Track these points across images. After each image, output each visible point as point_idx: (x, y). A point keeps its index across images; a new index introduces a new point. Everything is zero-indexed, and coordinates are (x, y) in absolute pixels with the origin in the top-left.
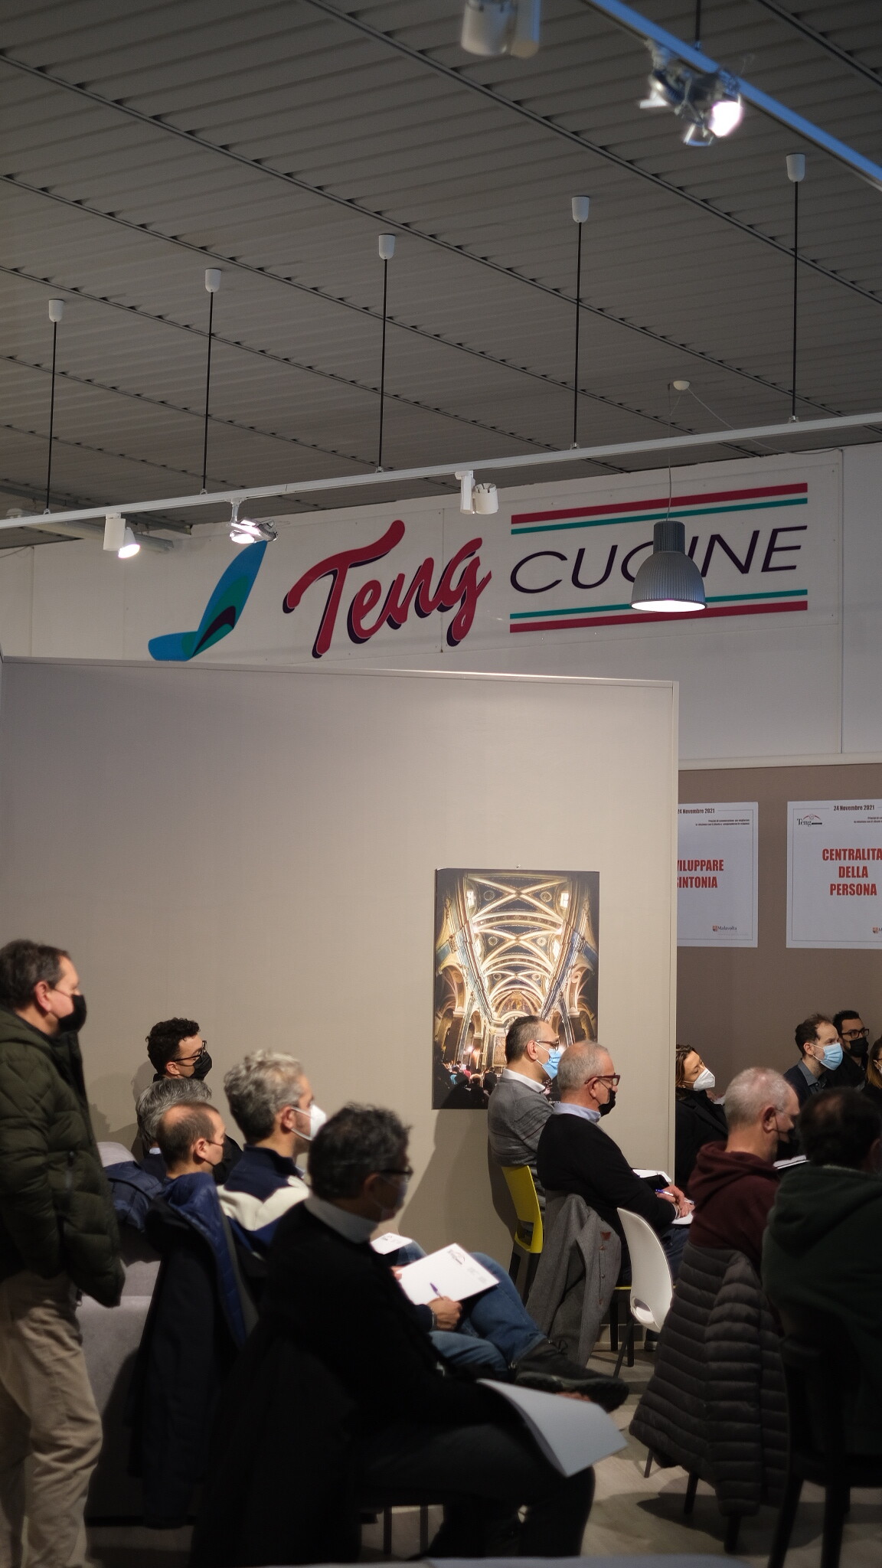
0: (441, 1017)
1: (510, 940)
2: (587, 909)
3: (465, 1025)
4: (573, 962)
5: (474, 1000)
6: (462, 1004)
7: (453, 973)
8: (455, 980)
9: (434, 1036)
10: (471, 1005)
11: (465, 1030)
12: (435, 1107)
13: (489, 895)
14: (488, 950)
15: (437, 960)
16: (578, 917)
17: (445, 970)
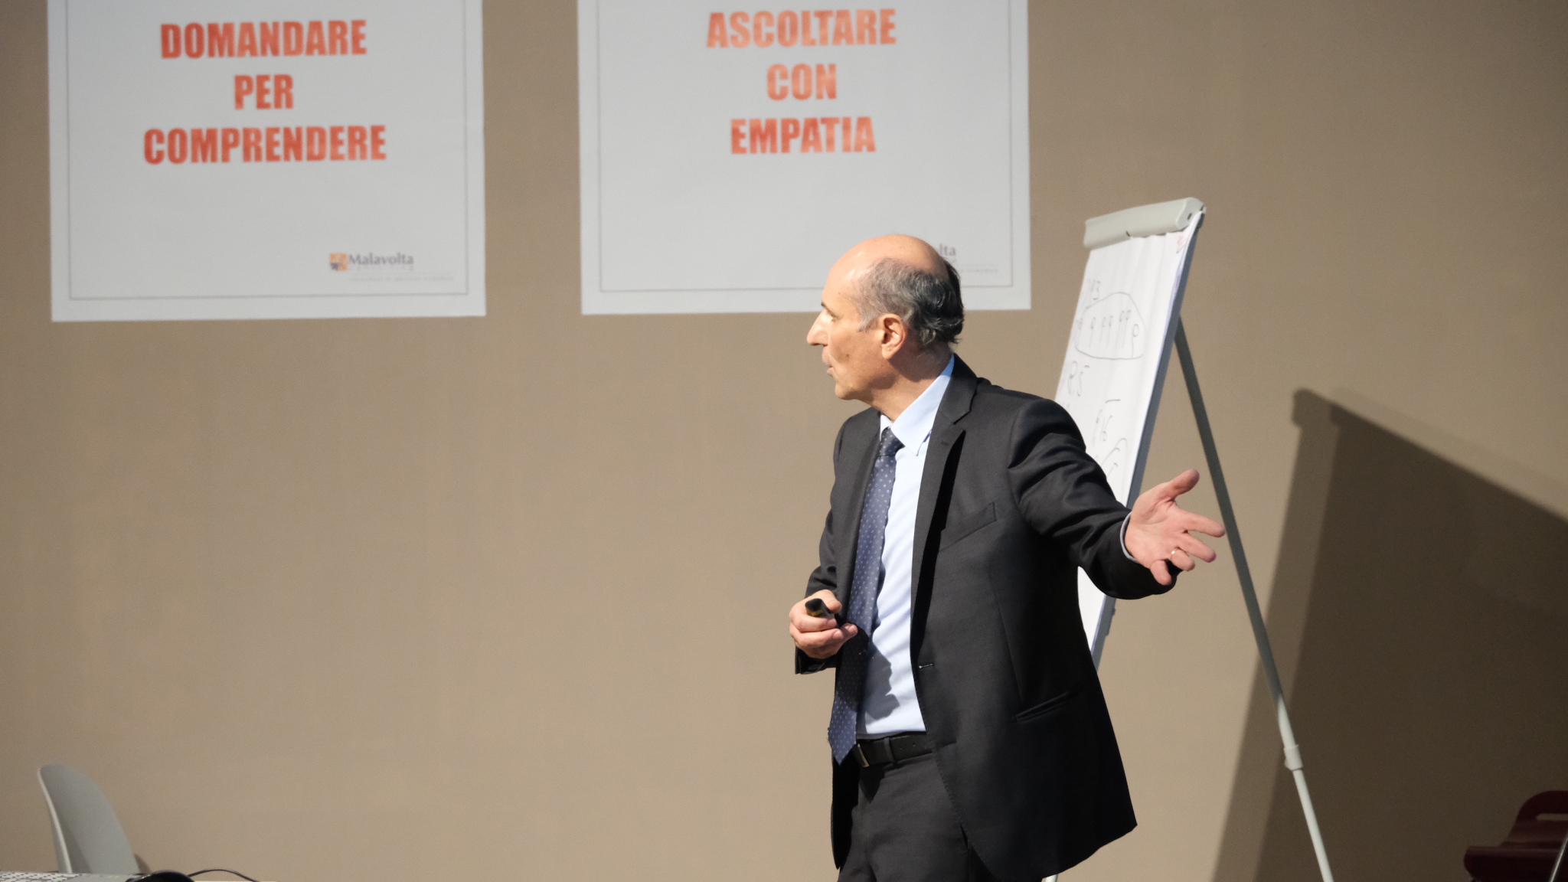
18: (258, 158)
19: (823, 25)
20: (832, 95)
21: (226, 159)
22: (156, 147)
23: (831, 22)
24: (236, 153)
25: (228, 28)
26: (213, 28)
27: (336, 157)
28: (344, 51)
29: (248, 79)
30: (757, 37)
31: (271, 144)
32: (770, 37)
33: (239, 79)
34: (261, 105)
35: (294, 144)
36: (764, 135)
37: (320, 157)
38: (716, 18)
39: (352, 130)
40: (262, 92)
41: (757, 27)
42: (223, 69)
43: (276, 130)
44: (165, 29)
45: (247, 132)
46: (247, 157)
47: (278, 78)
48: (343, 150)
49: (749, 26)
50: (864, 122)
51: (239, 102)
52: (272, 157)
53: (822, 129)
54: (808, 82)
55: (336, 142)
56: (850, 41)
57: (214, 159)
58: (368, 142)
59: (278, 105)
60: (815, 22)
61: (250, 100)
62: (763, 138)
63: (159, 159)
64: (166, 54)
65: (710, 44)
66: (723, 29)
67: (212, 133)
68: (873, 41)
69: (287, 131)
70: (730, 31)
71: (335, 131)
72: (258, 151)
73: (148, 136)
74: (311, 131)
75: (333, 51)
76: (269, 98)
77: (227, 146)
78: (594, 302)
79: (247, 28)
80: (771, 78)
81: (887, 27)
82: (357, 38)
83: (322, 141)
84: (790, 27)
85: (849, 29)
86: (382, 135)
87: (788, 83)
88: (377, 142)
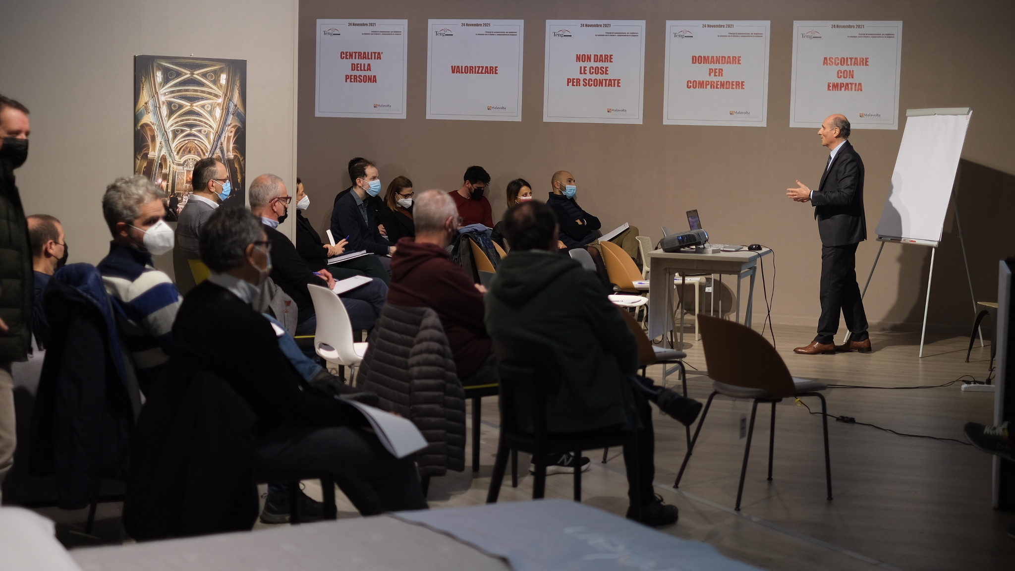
0: (140, 158)
1: (187, 106)
2: (238, 85)
3: (156, 163)
4: (229, 122)
5: (161, 147)
6: (154, 150)
7: (147, 128)
8: (149, 133)
10: (160, 150)
11: (156, 167)
13: (171, 75)
14: (171, 113)
15: (137, 119)
16: (232, 91)
17: (142, 126)
18: (714, 88)
19: (851, 61)
20: (853, 77)
21: (706, 88)
22: (690, 85)
23: (853, 60)
24: (709, 87)
25: (708, 57)
26: (704, 57)
27: (732, 88)
28: (736, 63)
29: (712, 69)
30: (835, 63)
31: (717, 85)
32: (838, 63)
33: (710, 69)
34: (715, 75)
35: (722, 85)
36: (836, 87)
37: (729, 88)
38: (826, 58)
39: (737, 82)
40: (716, 72)
41: (835, 61)
42: (706, 67)
43: (719, 82)
44: (693, 57)
45: (711, 82)
46: (711, 88)
47: (719, 69)
48: (734, 87)
49: (833, 61)
50: (860, 84)
51: (710, 74)
52: (717, 88)
53: (850, 85)
54: (847, 74)
55: (733, 85)
56: (857, 65)
57: (703, 88)
58: (740, 85)
59: (719, 76)
60: (849, 60)
61: (713, 74)
62: (835, 87)
63: (690, 87)
64: (693, 63)
65: (824, 65)
66: (827, 61)
67: (703, 82)
68: (863, 65)
69: (721, 82)
70: (829, 62)
71: (733, 82)
72: (714, 86)
73: (688, 82)
74: (727, 82)
75: (733, 63)
76: (717, 74)
77: (706, 85)
78: (792, 125)
79: (713, 57)
80: (838, 73)
81: (867, 62)
82: (739, 61)
83: (729, 85)
84: (843, 61)
85: (857, 62)
86: (744, 84)
87: (842, 74)
88: (743, 85)
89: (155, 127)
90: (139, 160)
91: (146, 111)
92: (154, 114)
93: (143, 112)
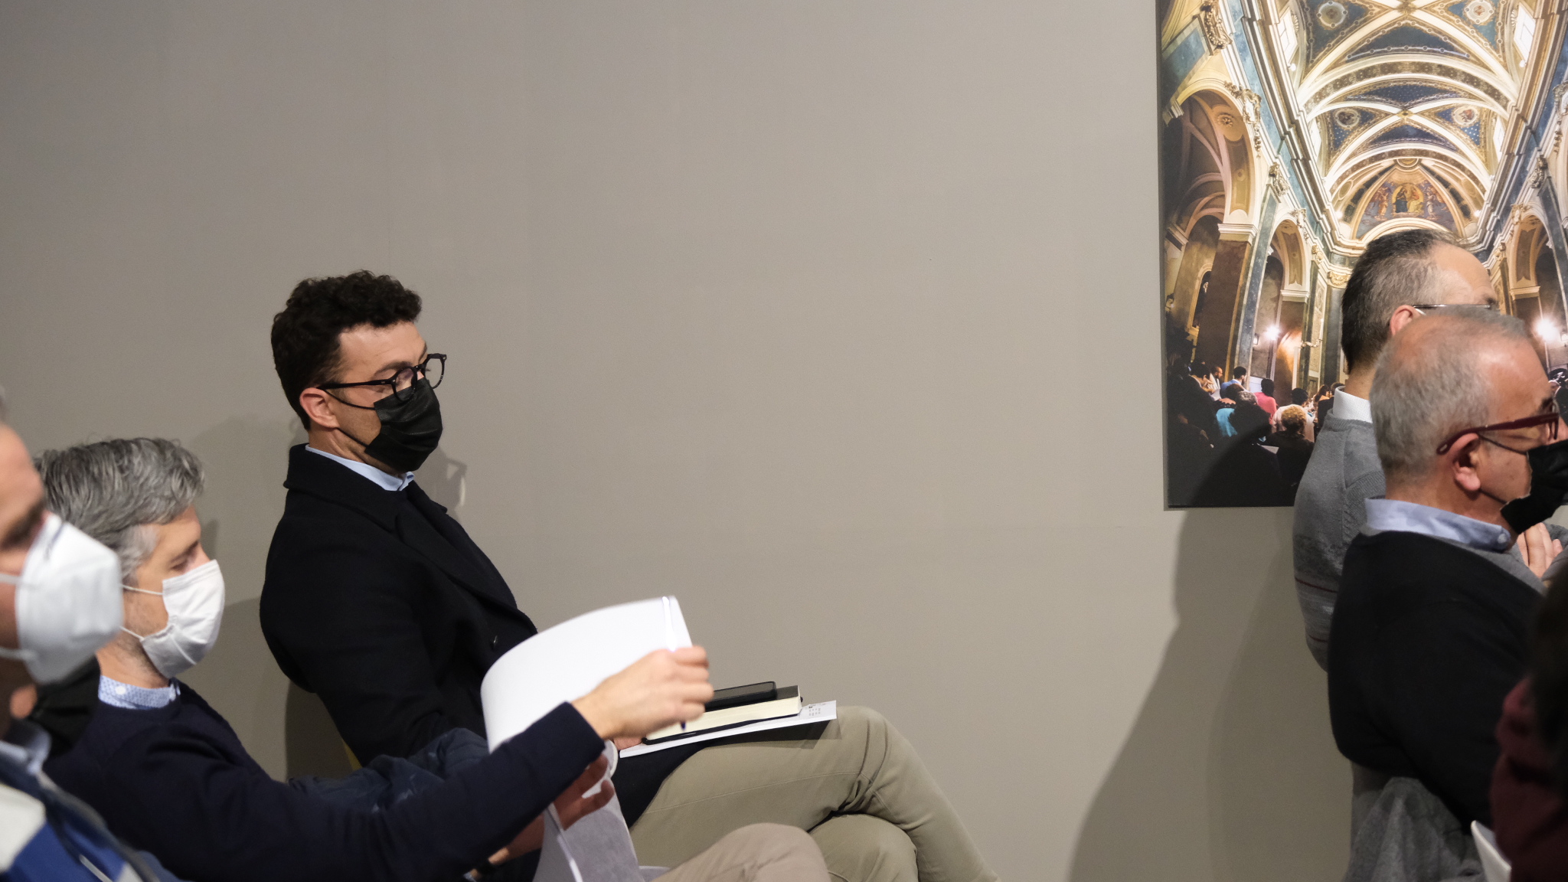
0: (1184, 241)
1: (1385, 10)
3: (1255, 262)
5: (1278, 190)
6: (1244, 202)
7: (1213, 113)
8: (1221, 133)
9: (1166, 298)
10: (1272, 203)
11: (1256, 276)
12: (1174, 501)
14: (1318, 42)
15: (1168, 78)
17: (1191, 104)
89: (1246, 107)
90: (1178, 245)
91: (1209, 42)
92: (1242, 51)
93: (1194, 46)
